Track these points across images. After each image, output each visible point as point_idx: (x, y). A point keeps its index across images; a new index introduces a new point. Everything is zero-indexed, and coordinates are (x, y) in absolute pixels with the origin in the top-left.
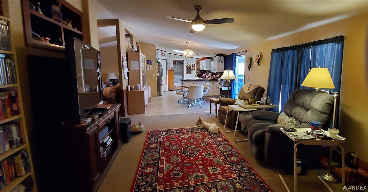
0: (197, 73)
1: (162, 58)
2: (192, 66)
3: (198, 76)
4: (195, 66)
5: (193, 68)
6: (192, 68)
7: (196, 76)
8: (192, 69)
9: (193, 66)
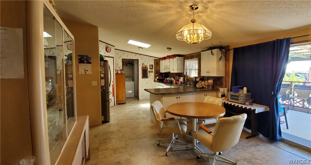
0: (156, 76)
1: (107, 54)
2: (149, 67)
3: (158, 81)
4: (153, 67)
5: (151, 70)
6: (149, 70)
7: (155, 81)
8: (150, 72)
9: (151, 67)
